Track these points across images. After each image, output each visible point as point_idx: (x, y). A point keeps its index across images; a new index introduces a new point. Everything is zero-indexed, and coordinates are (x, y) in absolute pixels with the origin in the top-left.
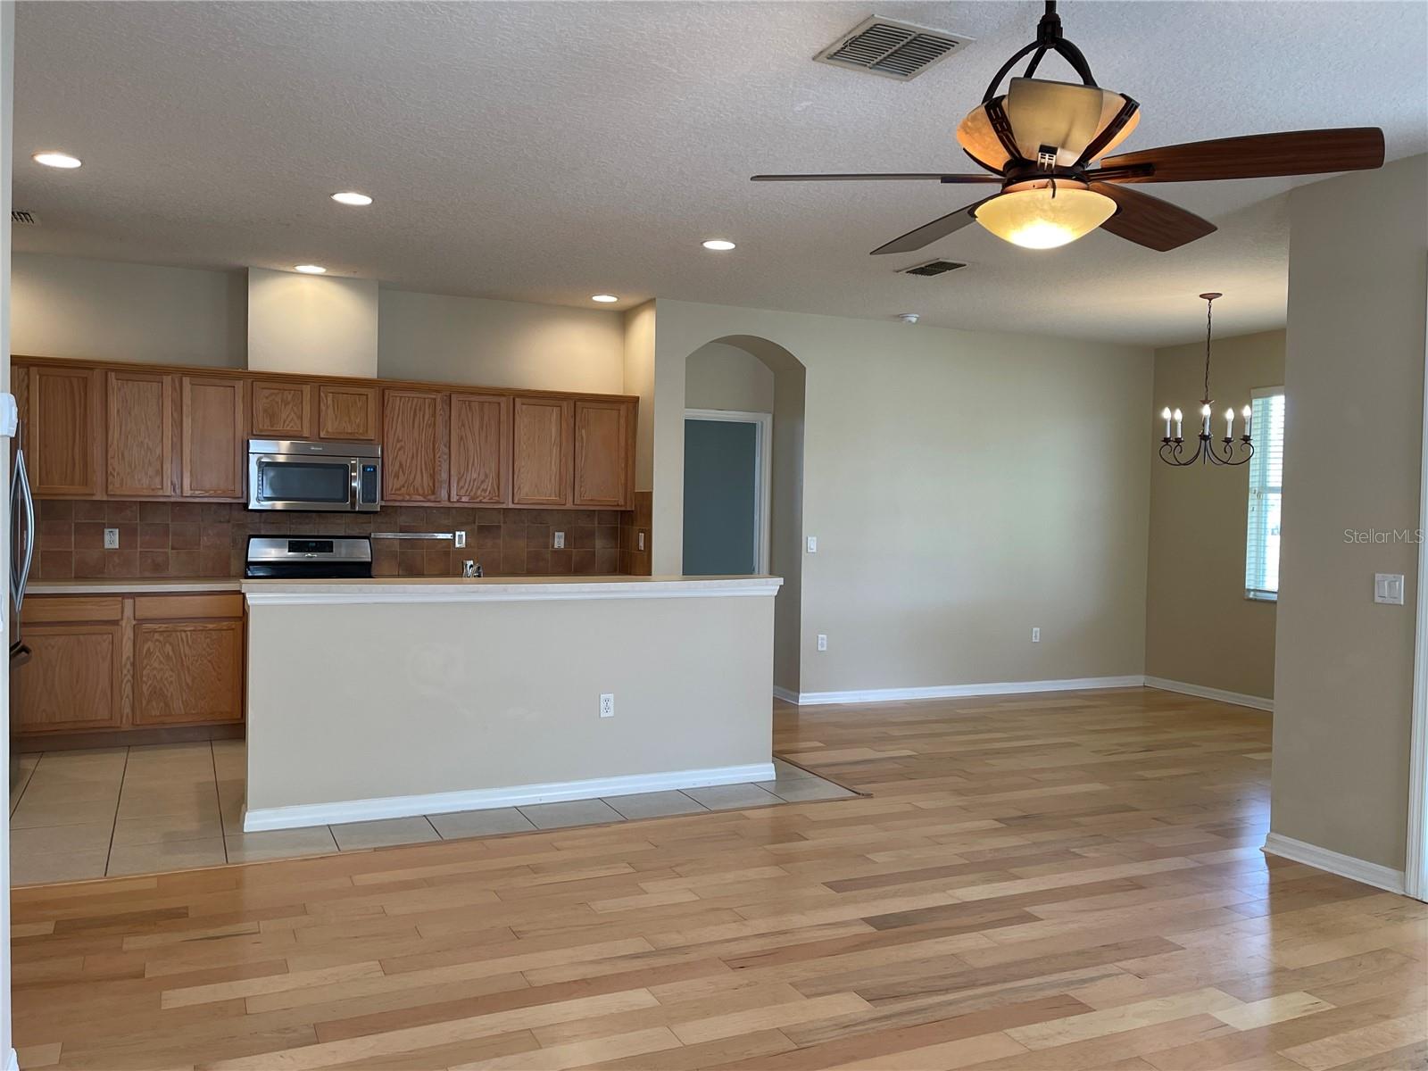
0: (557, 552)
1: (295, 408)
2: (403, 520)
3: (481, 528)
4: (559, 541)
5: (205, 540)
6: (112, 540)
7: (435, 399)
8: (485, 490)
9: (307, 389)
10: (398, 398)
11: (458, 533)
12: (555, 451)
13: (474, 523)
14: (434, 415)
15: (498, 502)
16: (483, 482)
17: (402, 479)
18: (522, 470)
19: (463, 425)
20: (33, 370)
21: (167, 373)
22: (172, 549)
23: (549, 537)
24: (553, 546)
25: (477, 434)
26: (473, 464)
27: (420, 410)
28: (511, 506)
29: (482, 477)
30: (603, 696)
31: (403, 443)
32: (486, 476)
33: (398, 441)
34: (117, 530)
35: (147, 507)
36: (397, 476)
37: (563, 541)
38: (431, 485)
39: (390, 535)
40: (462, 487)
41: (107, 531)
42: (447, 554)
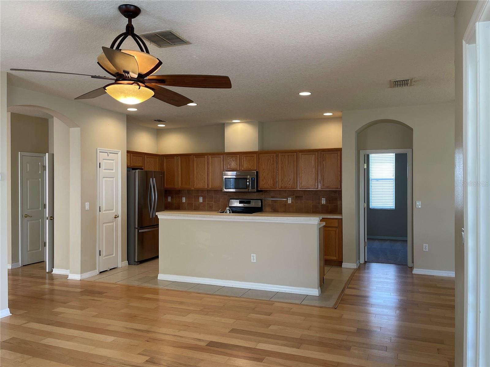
0: (323, 205)
1: (236, 162)
2: (272, 194)
3: (296, 197)
4: (323, 201)
5: (221, 200)
6: (201, 200)
7: (273, 156)
8: (290, 184)
9: (238, 156)
10: (263, 157)
11: (288, 198)
12: (314, 170)
13: (294, 195)
14: (273, 161)
15: (294, 188)
16: (289, 181)
17: (265, 181)
18: (302, 177)
19: (283, 163)
20: (179, 157)
21: (206, 155)
22: (214, 202)
23: (320, 200)
24: (321, 203)
25: (287, 166)
26: (286, 176)
27: (269, 159)
28: (299, 189)
30: (252, 255)
31: (265, 170)
32: (290, 179)
33: (263, 170)
34: (202, 197)
35: (208, 191)
36: (263, 181)
37: (325, 201)
38: (273, 183)
39: (269, 199)
40: (283, 184)
41: (200, 197)
42: (286, 205)
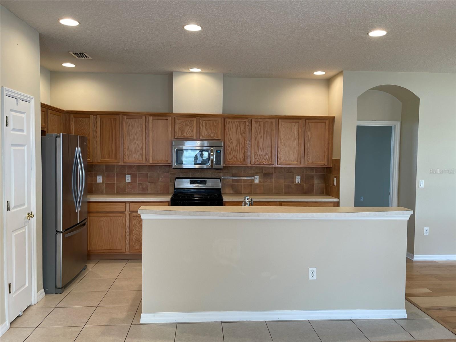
0: (297, 185)
1: (191, 128)
2: (234, 171)
3: (265, 175)
4: (298, 180)
5: (160, 179)
6: (128, 179)
7: (245, 122)
8: (265, 159)
9: (195, 119)
10: (230, 122)
11: (255, 176)
12: (296, 141)
13: (262, 173)
14: (245, 129)
15: (271, 164)
16: (265, 156)
17: (232, 155)
18: (282, 150)
19: (257, 132)
20: (98, 116)
21: (144, 115)
22: (149, 183)
23: (294, 178)
24: (295, 182)
25: (262, 136)
26: (261, 148)
27: (239, 126)
28: (277, 166)
29: (264, 154)
30: (311, 269)
31: (232, 140)
32: (266, 153)
33: (231, 139)
34: (130, 176)
35: (140, 167)
36: (230, 154)
37: (300, 180)
38: (243, 157)
39: (229, 177)
40: (256, 158)
41: (126, 176)
42: (251, 185)
